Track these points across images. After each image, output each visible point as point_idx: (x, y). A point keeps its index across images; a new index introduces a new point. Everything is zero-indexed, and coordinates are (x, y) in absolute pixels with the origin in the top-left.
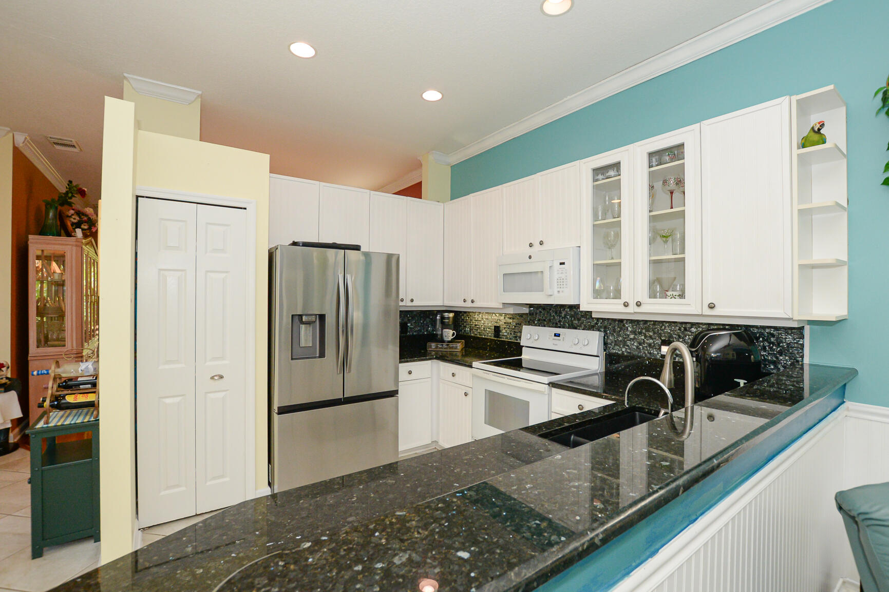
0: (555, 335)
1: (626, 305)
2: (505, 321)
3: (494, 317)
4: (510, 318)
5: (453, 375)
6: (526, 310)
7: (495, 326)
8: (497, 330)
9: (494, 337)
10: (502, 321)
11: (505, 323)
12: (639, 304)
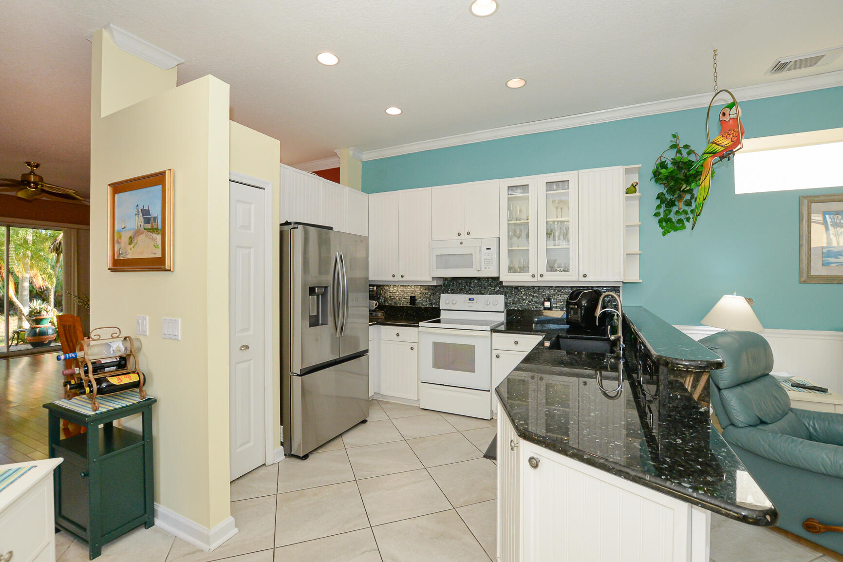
0: (470, 299)
1: (533, 276)
2: (420, 292)
3: (409, 289)
4: (426, 289)
5: (398, 335)
6: (441, 283)
7: (411, 297)
8: (413, 299)
9: (410, 304)
10: (417, 292)
11: (420, 293)
12: (542, 276)
